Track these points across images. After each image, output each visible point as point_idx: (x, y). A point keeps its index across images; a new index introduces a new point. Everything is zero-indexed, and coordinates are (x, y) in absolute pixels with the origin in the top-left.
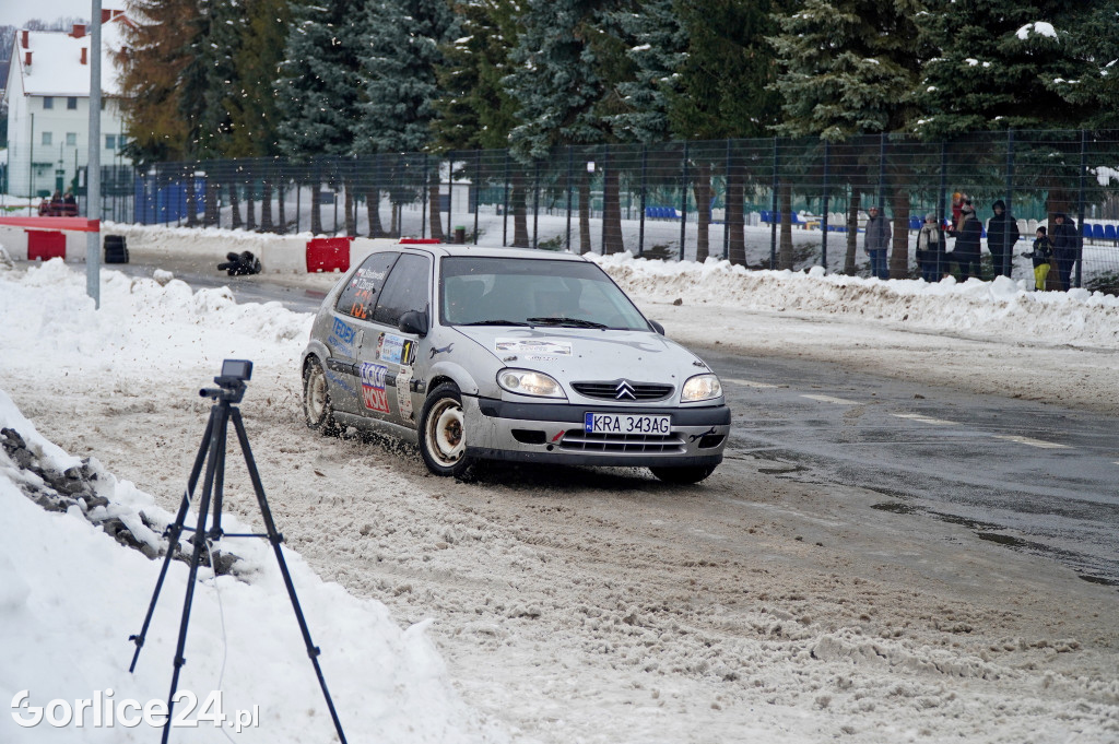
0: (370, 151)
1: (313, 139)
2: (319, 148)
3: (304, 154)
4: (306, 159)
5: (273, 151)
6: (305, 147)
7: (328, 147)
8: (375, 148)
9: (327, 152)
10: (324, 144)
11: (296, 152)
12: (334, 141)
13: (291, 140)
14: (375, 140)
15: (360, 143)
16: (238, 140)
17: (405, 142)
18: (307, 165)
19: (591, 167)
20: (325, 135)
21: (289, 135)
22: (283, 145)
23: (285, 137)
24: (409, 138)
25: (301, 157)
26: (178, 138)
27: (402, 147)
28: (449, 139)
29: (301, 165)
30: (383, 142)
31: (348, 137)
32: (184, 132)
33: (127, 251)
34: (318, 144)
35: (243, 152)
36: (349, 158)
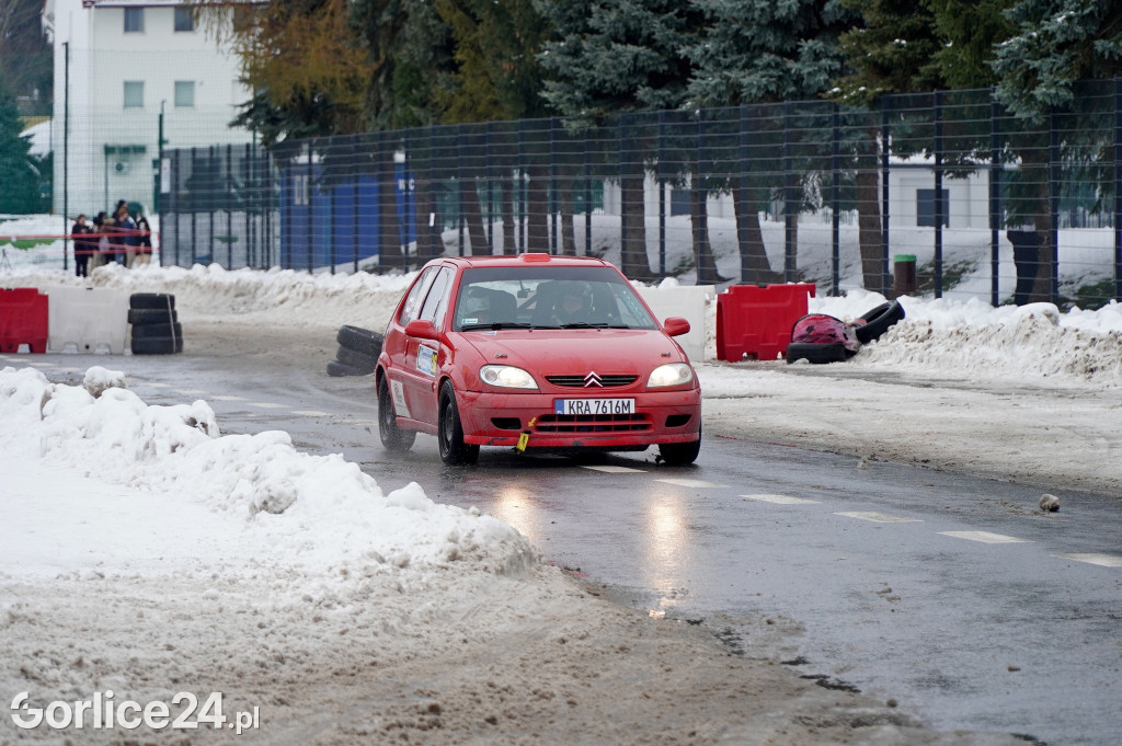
0: (726, 99)
1: (612, 76)
2: (627, 97)
3: (594, 110)
4: (599, 120)
5: (533, 106)
6: (597, 94)
7: (643, 93)
8: (735, 93)
9: (642, 104)
10: (636, 90)
11: (579, 105)
12: (656, 80)
13: (566, 79)
14: (733, 74)
15: (704, 83)
16: (469, 85)
17: (798, 80)
18: (601, 134)
20: (637, 70)
21: (563, 70)
22: (551, 93)
23: (553, 74)
24: (805, 71)
25: (588, 118)
26: (353, 85)
27: (792, 89)
28: (881, 69)
29: (590, 134)
30: (751, 81)
31: (682, 71)
32: (365, 72)
33: (178, 327)
34: (623, 88)
35: (481, 109)
36: (685, 116)
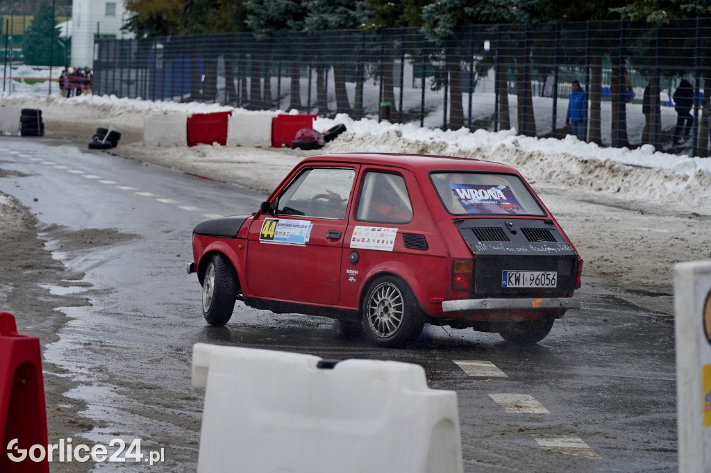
0: (321, 27)
1: (277, 14)
2: (282, 24)
3: (269, 30)
4: (270, 34)
5: (243, 26)
7: (290, 22)
8: (326, 24)
9: (289, 28)
10: (287, 21)
11: (262, 27)
14: (325, 16)
15: (312, 19)
16: (223, 15)
19: (487, 45)
20: (287, 12)
21: (256, 11)
22: (249, 21)
23: (251, 12)
26: (176, 13)
27: (350, 23)
28: (383, 16)
30: (333, 19)
31: (303, 13)
32: (181, 7)
33: (42, 123)
34: (281, 20)
36: (306, 34)
